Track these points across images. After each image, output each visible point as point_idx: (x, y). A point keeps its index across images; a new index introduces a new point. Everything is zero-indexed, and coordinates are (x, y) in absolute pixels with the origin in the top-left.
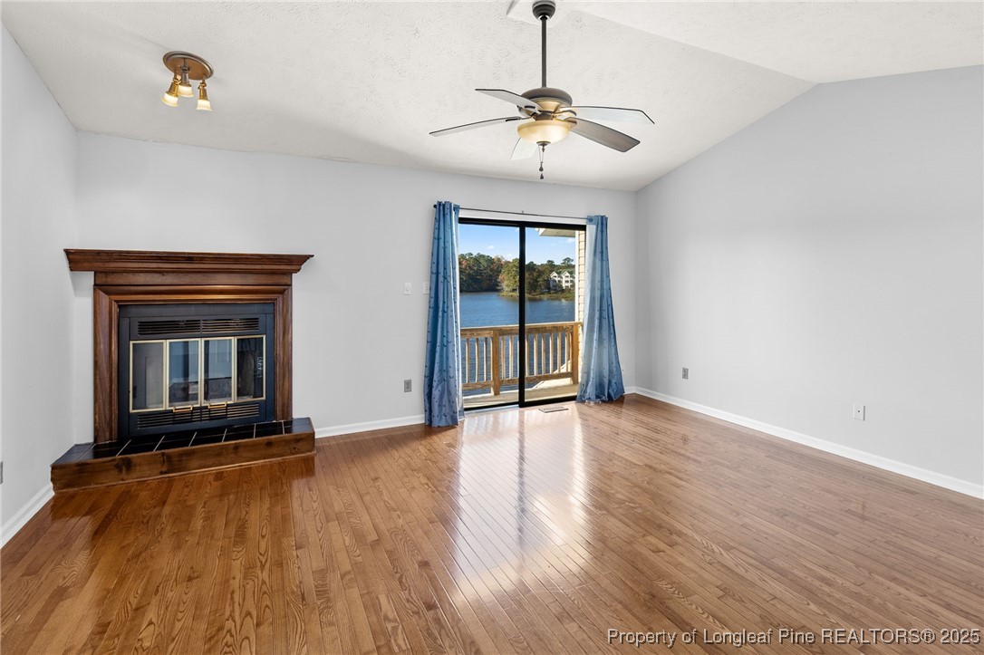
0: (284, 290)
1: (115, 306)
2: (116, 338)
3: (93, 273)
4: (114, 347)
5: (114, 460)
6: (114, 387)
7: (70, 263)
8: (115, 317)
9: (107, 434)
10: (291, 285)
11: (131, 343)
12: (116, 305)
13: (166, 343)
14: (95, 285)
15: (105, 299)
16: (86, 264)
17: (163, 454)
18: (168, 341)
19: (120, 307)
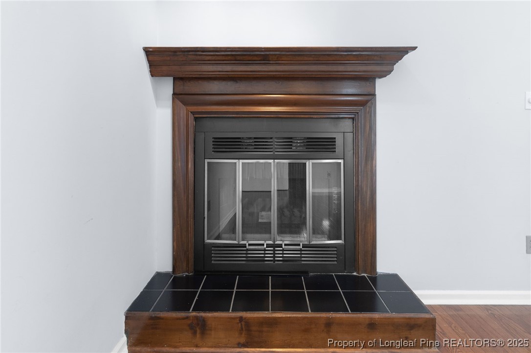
0: (367, 102)
1: (191, 118)
2: (192, 155)
3: (172, 78)
4: (191, 165)
5: (187, 318)
6: (191, 211)
7: (151, 66)
8: (191, 130)
9: (185, 265)
10: (374, 95)
11: (207, 161)
12: (193, 118)
13: (240, 163)
14: (174, 94)
15: (183, 110)
16: (165, 68)
17: (241, 319)
18: (241, 161)
19: (196, 119)
